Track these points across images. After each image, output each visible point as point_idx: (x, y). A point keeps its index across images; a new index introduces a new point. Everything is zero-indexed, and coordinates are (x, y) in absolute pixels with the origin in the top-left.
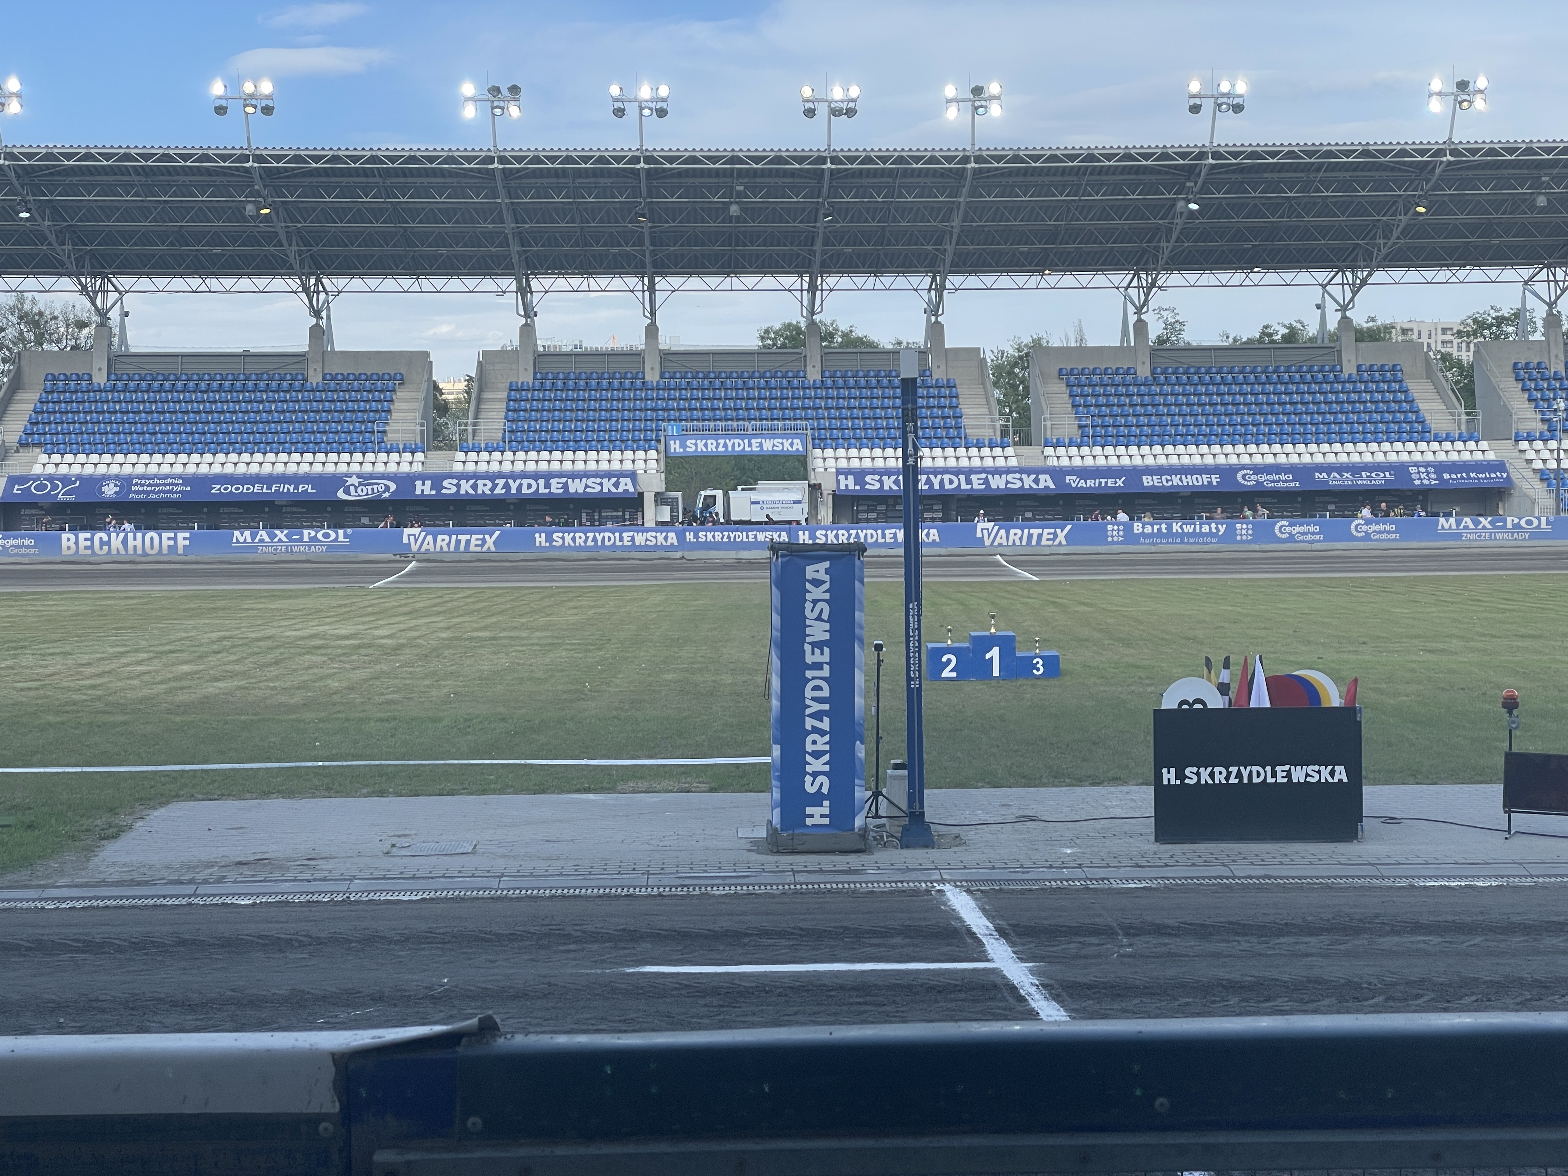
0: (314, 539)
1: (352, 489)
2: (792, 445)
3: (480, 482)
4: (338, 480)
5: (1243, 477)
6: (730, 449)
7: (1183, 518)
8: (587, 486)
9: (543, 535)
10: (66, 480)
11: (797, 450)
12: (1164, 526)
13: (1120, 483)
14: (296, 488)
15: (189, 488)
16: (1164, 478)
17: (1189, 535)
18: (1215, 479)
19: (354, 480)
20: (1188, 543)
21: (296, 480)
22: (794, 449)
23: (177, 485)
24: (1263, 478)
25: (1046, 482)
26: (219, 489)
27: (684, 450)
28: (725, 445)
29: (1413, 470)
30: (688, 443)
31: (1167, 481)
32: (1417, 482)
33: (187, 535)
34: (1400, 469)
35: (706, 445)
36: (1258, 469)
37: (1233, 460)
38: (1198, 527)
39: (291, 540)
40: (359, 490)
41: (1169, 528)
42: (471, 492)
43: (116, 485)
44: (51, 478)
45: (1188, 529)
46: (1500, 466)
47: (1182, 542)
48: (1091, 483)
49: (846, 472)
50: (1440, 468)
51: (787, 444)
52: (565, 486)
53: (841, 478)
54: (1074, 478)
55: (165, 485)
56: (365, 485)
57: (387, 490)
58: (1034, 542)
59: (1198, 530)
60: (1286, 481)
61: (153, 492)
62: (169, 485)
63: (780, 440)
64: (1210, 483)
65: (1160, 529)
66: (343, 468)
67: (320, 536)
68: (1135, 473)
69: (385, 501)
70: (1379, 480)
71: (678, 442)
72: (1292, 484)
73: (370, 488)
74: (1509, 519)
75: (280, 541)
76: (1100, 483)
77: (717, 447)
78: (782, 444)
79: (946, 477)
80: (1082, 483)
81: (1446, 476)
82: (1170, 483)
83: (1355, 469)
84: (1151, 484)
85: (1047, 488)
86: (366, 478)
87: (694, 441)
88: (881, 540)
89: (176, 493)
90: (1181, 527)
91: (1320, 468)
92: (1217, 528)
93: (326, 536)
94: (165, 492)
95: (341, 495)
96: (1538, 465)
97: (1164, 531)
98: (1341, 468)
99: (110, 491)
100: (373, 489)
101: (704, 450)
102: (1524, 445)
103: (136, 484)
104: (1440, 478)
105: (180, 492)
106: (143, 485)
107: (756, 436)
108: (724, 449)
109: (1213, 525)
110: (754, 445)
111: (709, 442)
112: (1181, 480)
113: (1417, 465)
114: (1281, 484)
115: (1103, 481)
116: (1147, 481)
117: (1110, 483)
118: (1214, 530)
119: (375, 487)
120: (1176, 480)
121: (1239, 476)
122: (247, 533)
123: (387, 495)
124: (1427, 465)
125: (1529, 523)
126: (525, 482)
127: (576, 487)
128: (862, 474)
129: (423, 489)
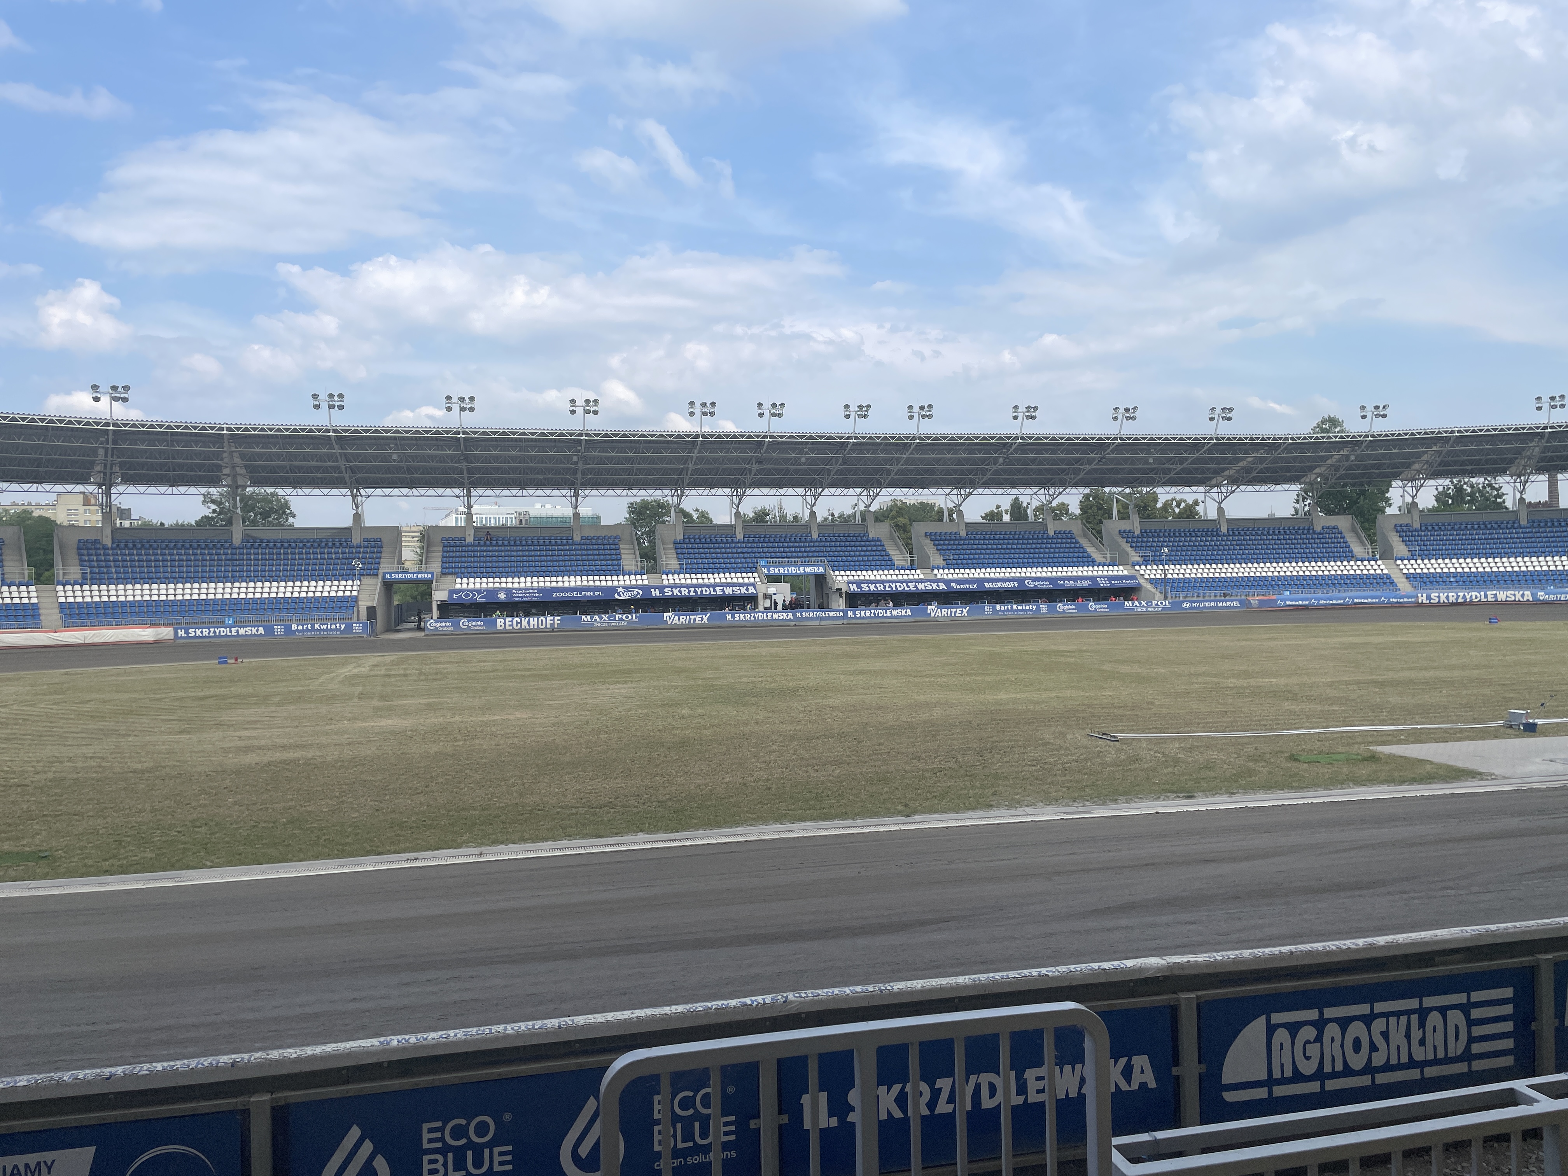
0: (621, 619)
1: (621, 593)
2: (819, 569)
3: (682, 589)
4: (614, 589)
5: (1028, 583)
6: (790, 572)
7: (1018, 602)
8: (733, 591)
9: (729, 615)
10: (479, 591)
12: (1009, 606)
13: (975, 586)
14: (594, 594)
15: (543, 595)
16: (995, 584)
17: (1020, 610)
18: (1016, 584)
19: (621, 589)
20: (1020, 614)
21: (594, 589)
22: (820, 571)
23: (536, 593)
24: (1037, 583)
25: (942, 586)
26: (556, 594)
27: (769, 572)
28: (788, 570)
29: (1098, 579)
30: (771, 569)
32: (1102, 585)
33: (559, 618)
34: (1093, 579)
35: (779, 570)
36: (1034, 579)
37: (1023, 575)
39: (610, 620)
40: (625, 594)
41: (1012, 607)
42: (679, 594)
43: (505, 594)
44: (471, 591)
45: (1020, 608)
46: (1133, 577)
47: (1017, 614)
48: (962, 586)
49: (852, 582)
50: (1110, 578)
51: (816, 569)
52: (724, 591)
53: (850, 585)
54: (954, 584)
55: (530, 593)
56: (627, 591)
57: (639, 594)
58: (953, 615)
59: (1024, 608)
61: (524, 597)
62: (533, 593)
63: (813, 567)
64: (1014, 585)
65: (1007, 608)
66: (616, 583)
67: (624, 617)
68: (980, 581)
69: (638, 599)
70: (1086, 584)
71: (766, 568)
72: (1050, 586)
74: (1153, 602)
75: (605, 620)
76: (966, 587)
77: (784, 571)
78: (814, 569)
79: (898, 584)
80: (958, 587)
81: (1113, 582)
82: (997, 586)
83: (1075, 579)
84: (989, 587)
85: (943, 589)
86: (627, 588)
87: (773, 568)
88: (885, 615)
89: (535, 597)
90: (1017, 607)
91: (1061, 578)
92: (1032, 607)
93: (627, 617)
94: (530, 597)
95: (616, 596)
96: (1147, 576)
97: (1010, 609)
98: (1069, 579)
99: (502, 596)
100: (631, 594)
101: (778, 572)
102: (1137, 567)
103: (515, 593)
104: (1110, 583)
105: (537, 597)
106: (518, 594)
107: (802, 565)
108: (787, 572)
109: (1030, 606)
110: (801, 570)
112: (1001, 584)
113: (1101, 577)
114: (1045, 586)
115: (967, 585)
116: (987, 585)
117: (971, 586)
119: (632, 592)
120: (999, 584)
121: (1026, 582)
122: (589, 617)
123: (639, 596)
124: (1104, 577)
125: (1162, 603)
126: (704, 589)
127: (728, 591)
128: (859, 583)
129: (656, 593)
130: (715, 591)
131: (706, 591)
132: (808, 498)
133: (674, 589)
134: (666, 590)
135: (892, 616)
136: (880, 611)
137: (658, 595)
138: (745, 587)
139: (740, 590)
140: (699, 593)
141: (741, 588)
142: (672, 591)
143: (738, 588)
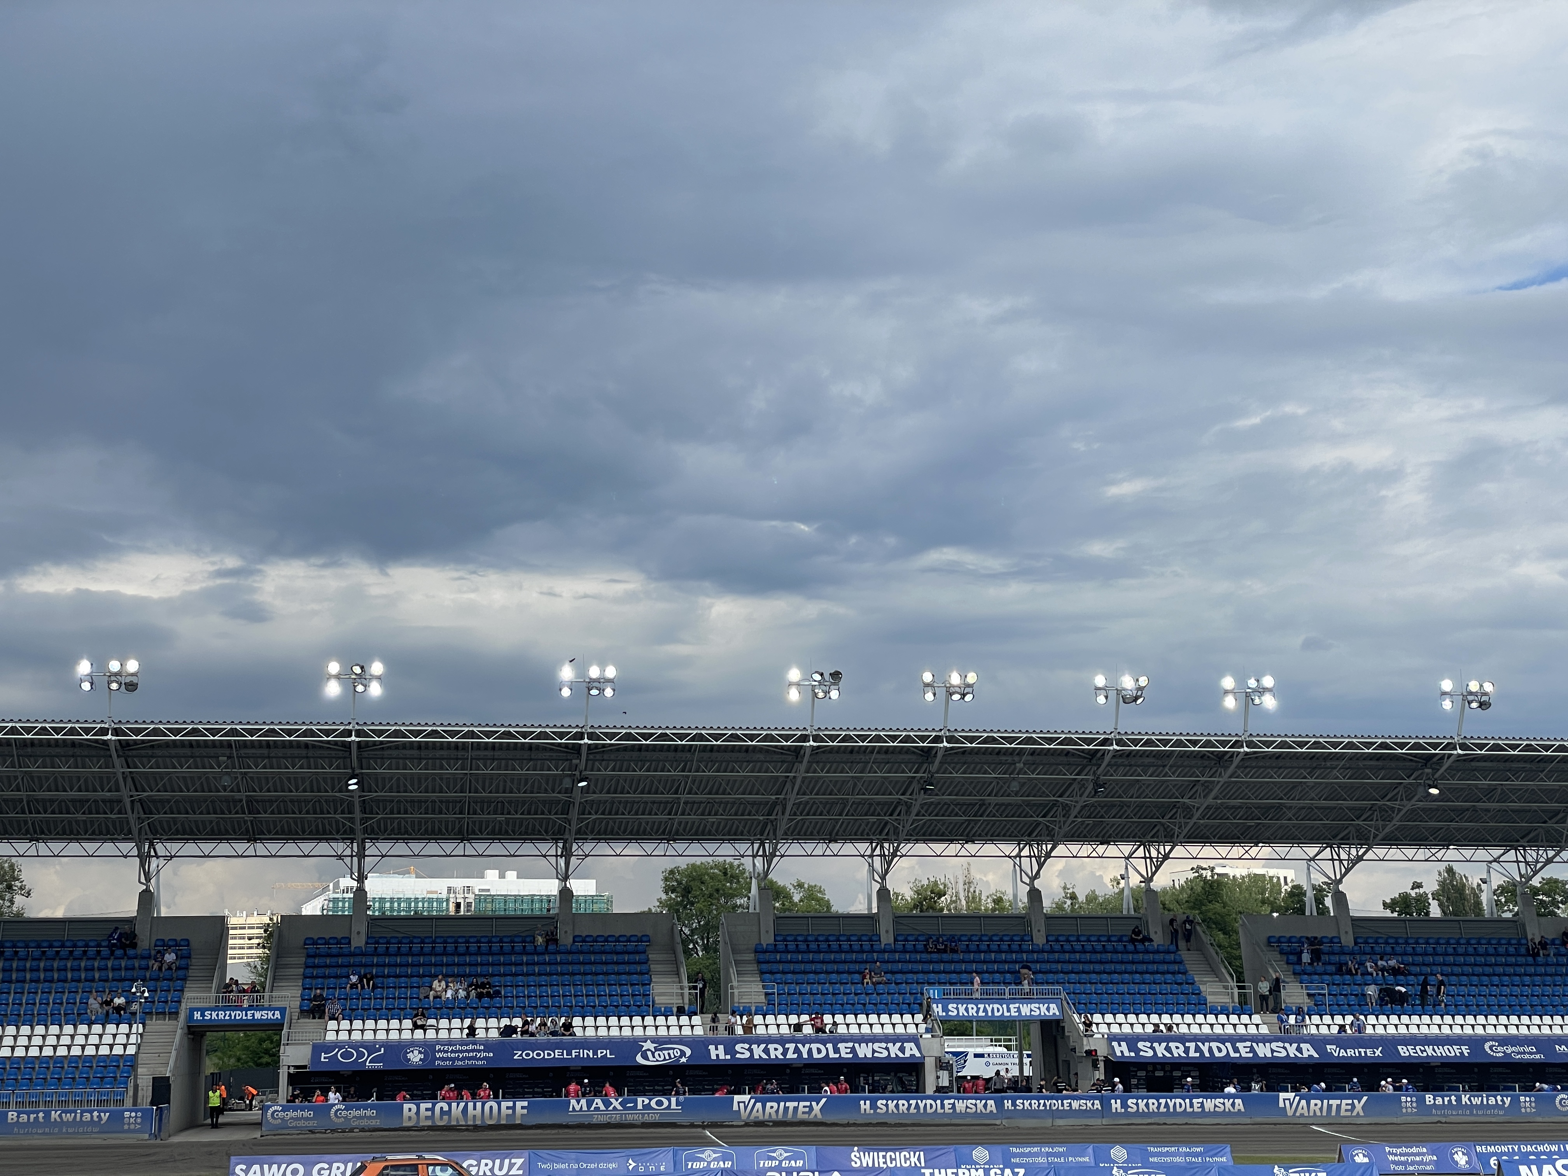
0: (647, 1107)
1: (649, 1053)
2: (1048, 1009)
3: (771, 1047)
4: (634, 1045)
5: (1491, 1048)
6: (990, 1014)
7: (1471, 1089)
8: (874, 1051)
9: (868, 1102)
10: (371, 1047)
11: (1054, 1014)
12: (1453, 1098)
13: (1378, 1053)
14: (595, 1053)
15: (492, 1055)
16: (1418, 1048)
17: (1477, 1107)
18: (1466, 1051)
19: (648, 1045)
20: (1477, 1115)
21: (596, 1044)
22: (1051, 1014)
23: (479, 1051)
24: (1510, 1050)
25: (1308, 1051)
26: (521, 1055)
27: (947, 1013)
28: (985, 1010)
30: (950, 1006)
31: (1422, 1051)
33: (525, 1104)
35: (967, 1010)
36: (1504, 1041)
37: (1479, 1030)
38: (1485, 1099)
39: (625, 1108)
40: (656, 1054)
41: (1459, 1099)
42: (764, 1056)
43: (420, 1052)
44: (356, 1045)
45: (1476, 1101)
47: (1472, 1114)
48: (1350, 1052)
49: (1119, 1038)
51: (1043, 1008)
52: (853, 1050)
53: (1115, 1044)
54: (1334, 1047)
55: (468, 1051)
56: (661, 1050)
57: (683, 1055)
58: (1333, 1113)
59: (1485, 1103)
60: (1531, 1053)
61: (458, 1059)
62: (473, 1051)
63: (1037, 1005)
64: (1462, 1053)
65: (1450, 1101)
66: (638, 1032)
67: (653, 1104)
68: (1389, 1043)
69: (683, 1066)
71: (940, 1005)
72: (1538, 1056)
73: (666, 1052)
75: (615, 1108)
76: (1360, 1053)
77: (977, 1012)
78: (1039, 1008)
79: (1214, 1045)
80: (1343, 1053)
82: (1425, 1054)
84: (1407, 1054)
85: (1311, 1056)
86: (661, 1042)
87: (955, 1006)
88: (1189, 1110)
89: (480, 1059)
90: (1469, 1099)
92: (1502, 1101)
93: (659, 1103)
94: (469, 1059)
95: (639, 1059)
97: (1454, 1103)
99: (415, 1057)
100: (669, 1054)
101: (966, 1014)
103: (440, 1051)
105: (484, 1058)
106: (447, 1052)
107: (1014, 1000)
108: (984, 1014)
109: (1499, 1098)
110: (1013, 1010)
111: (970, 1006)
112: (1434, 1050)
114: (1527, 1056)
115: (1362, 1050)
116: (1404, 1051)
117: (1369, 1052)
118: (1500, 1103)
119: (671, 1052)
120: (1430, 1050)
121: (1487, 1046)
122: (583, 1102)
123: (683, 1060)
126: (814, 1046)
127: (864, 1051)
128: (1132, 1041)
129: (717, 1053)
130: (836, 1050)
131: (819, 1051)
132: (1025, 862)
133: (754, 1047)
134: (738, 1047)
135: (1203, 1113)
136: (1178, 1101)
137: (722, 1057)
138: (898, 1045)
139: (887, 1049)
140: (805, 1056)
141: (890, 1045)
142: (750, 1050)
143: (884, 1045)
